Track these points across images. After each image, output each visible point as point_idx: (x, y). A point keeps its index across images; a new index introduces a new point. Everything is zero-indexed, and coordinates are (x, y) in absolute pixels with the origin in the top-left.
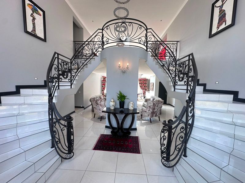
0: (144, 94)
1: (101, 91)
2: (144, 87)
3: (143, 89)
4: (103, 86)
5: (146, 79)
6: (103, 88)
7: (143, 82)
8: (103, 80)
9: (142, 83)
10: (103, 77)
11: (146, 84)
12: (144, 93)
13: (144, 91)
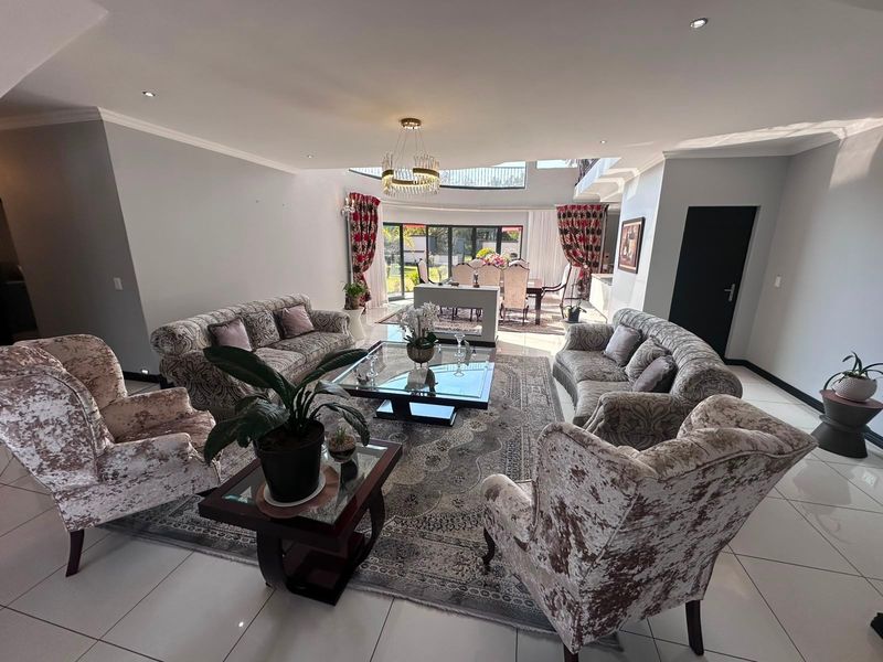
0: (582, 289)
1: (349, 272)
2: (587, 248)
3: (579, 264)
4: (355, 249)
5: (599, 207)
6: (360, 259)
7: (584, 223)
8: (355, 216)
9: (576, 231)
10: (353, 195)
11: (599, 232)
12: (584, 285)
13: (583, 274)
